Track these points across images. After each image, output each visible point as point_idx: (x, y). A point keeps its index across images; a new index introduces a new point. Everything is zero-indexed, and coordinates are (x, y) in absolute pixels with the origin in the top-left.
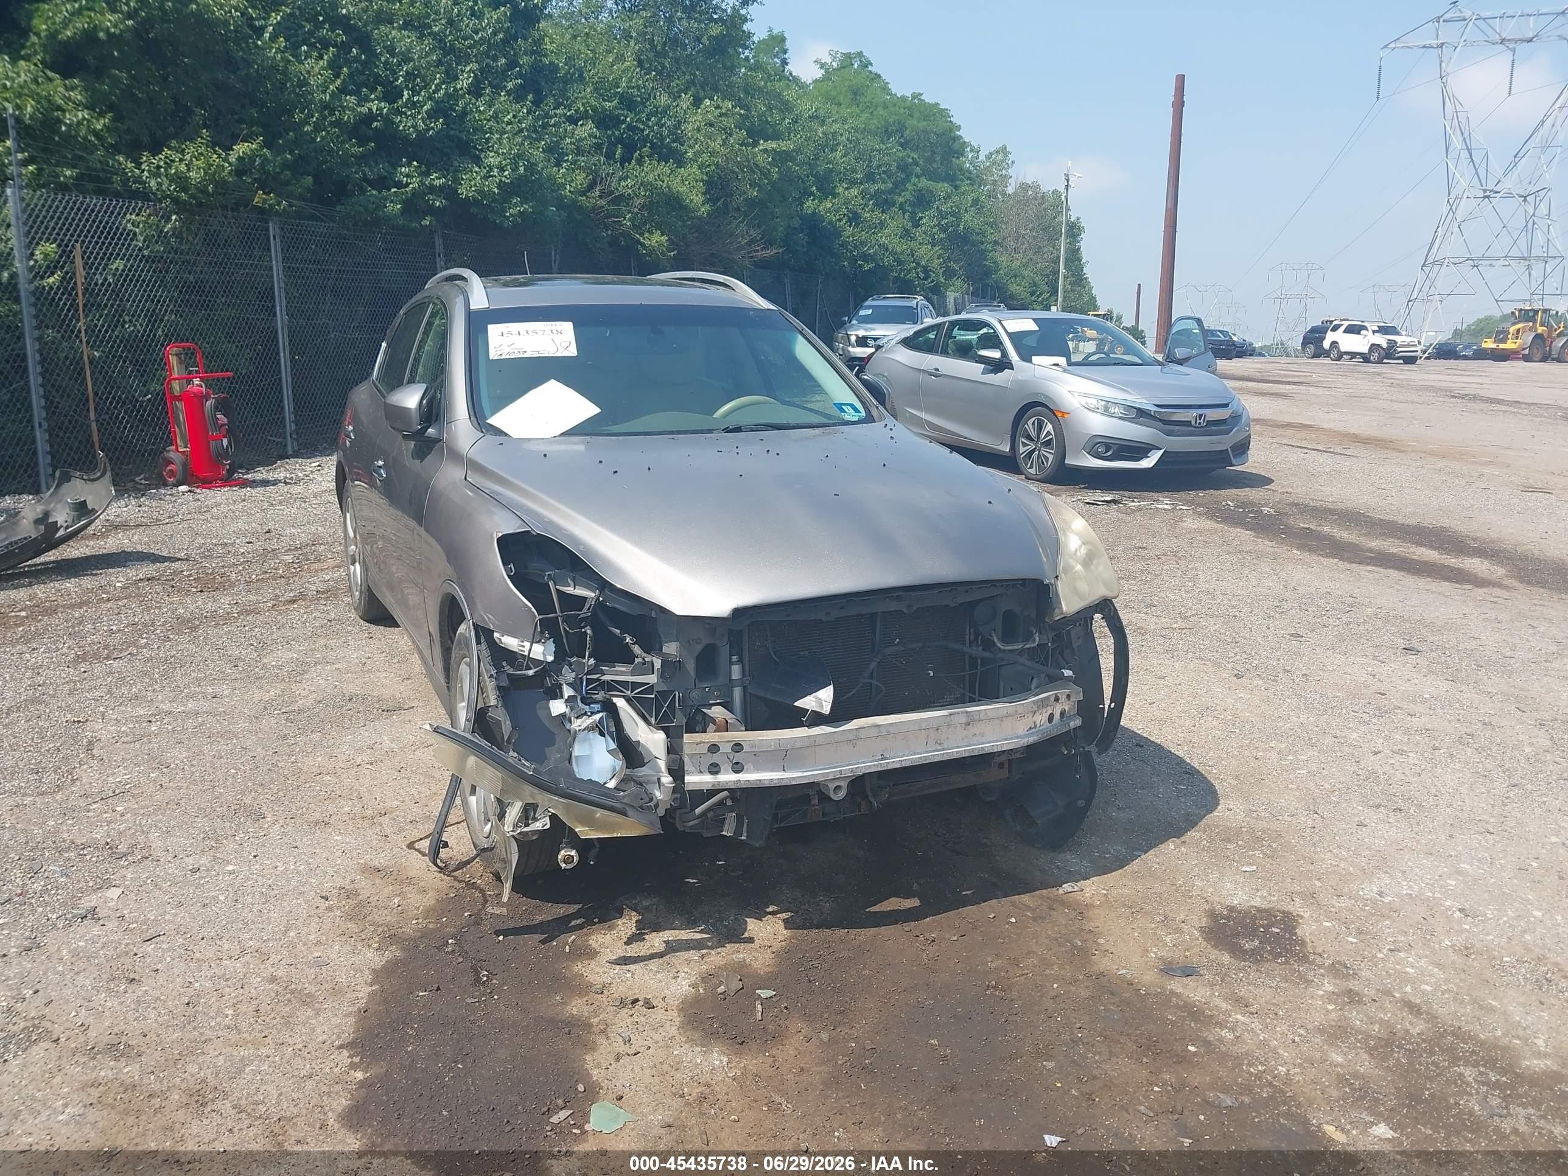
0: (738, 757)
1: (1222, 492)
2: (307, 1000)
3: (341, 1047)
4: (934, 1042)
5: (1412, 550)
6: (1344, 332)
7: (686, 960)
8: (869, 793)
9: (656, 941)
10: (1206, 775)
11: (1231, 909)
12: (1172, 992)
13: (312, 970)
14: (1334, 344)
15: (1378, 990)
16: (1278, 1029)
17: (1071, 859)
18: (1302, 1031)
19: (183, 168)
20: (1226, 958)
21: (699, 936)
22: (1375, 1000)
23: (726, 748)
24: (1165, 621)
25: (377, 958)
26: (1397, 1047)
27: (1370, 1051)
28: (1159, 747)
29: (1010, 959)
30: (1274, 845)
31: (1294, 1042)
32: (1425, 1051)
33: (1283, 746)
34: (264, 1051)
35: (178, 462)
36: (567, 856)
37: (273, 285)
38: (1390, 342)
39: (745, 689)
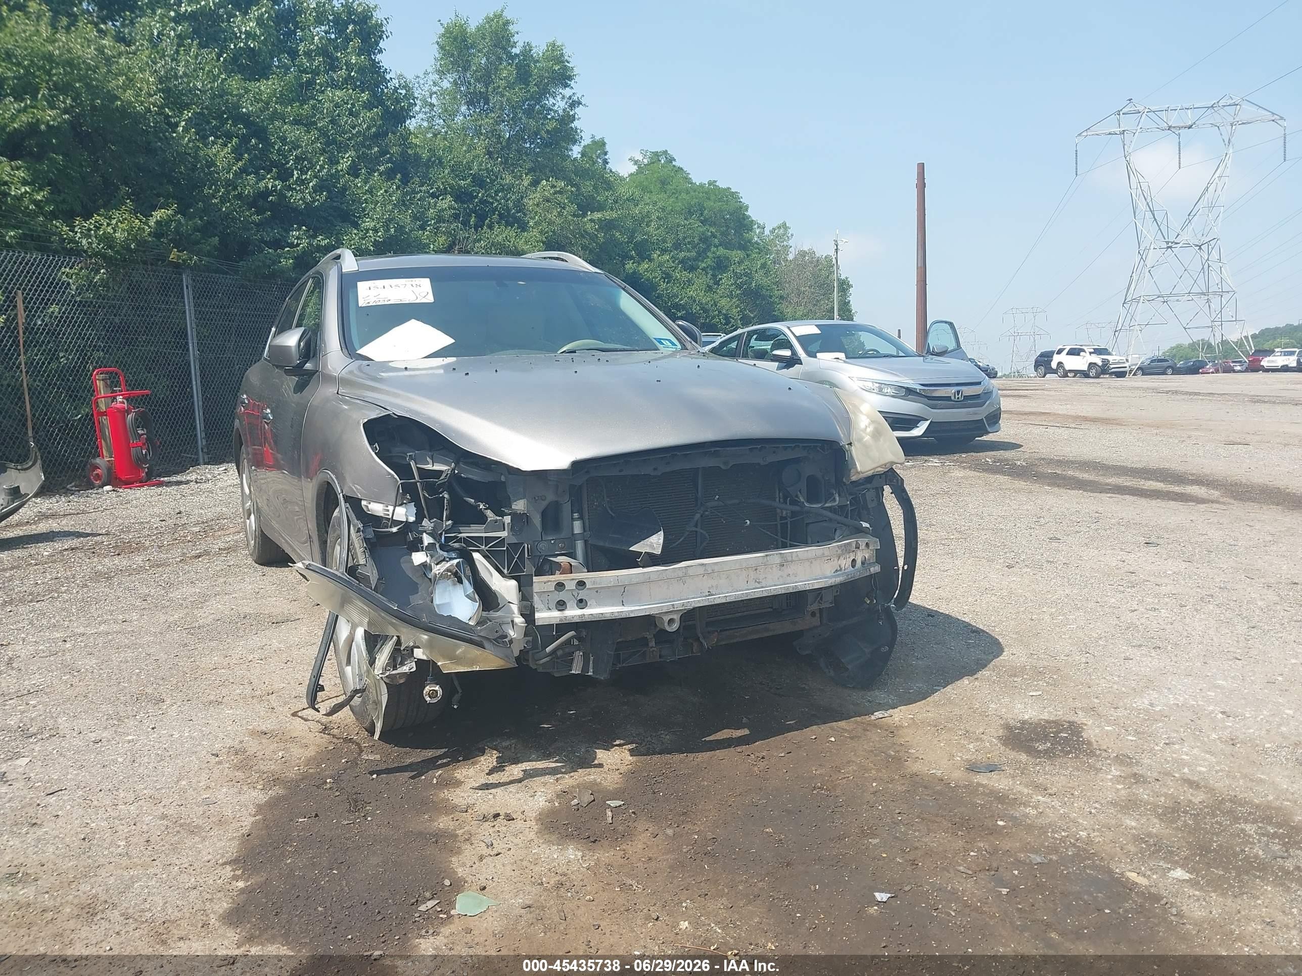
0: (582, 594)
1: (981, 454)
2: (193, 830)
3: (225, 863)
4: (769, 830)
5: (1142, 483)
6: (1067, 354)
7: (542, 783)
8: (700, 635)
9: (516, 771)
10: (990, 633)
11: (1024, 722)
12: (979, 785)
13: (201, 808)
14: (1060, 364)
15: (1160, 773)
16: (1076, 805)
17: (879, 695)
18: (1097, 805)
19: (110, 230)
20: (1023, 757)
21: (554, 765)
22: (1158, 780)
23: (571, 585)
24: (943, 534)
25: (261, 796)
26: (1183, 812)
27: (1159, 816)
28: (948, 617)
29: (832, 767)
30: (1055, 677)
31: (1091, 813)
32: (1208, 814)
33: (1054, 610)
34: (151, 871)
35: (103, 466)
36: (432, 691)
37: (186, 326)
38: (1103, 360)
39: (586, 542)
